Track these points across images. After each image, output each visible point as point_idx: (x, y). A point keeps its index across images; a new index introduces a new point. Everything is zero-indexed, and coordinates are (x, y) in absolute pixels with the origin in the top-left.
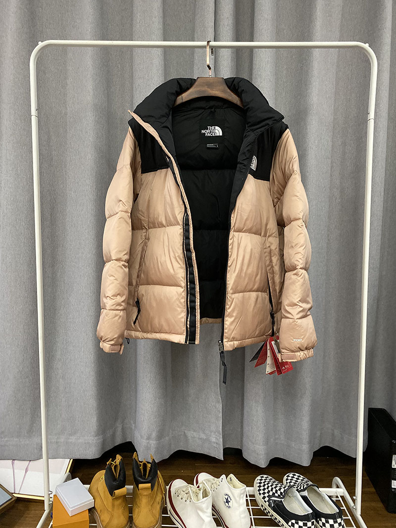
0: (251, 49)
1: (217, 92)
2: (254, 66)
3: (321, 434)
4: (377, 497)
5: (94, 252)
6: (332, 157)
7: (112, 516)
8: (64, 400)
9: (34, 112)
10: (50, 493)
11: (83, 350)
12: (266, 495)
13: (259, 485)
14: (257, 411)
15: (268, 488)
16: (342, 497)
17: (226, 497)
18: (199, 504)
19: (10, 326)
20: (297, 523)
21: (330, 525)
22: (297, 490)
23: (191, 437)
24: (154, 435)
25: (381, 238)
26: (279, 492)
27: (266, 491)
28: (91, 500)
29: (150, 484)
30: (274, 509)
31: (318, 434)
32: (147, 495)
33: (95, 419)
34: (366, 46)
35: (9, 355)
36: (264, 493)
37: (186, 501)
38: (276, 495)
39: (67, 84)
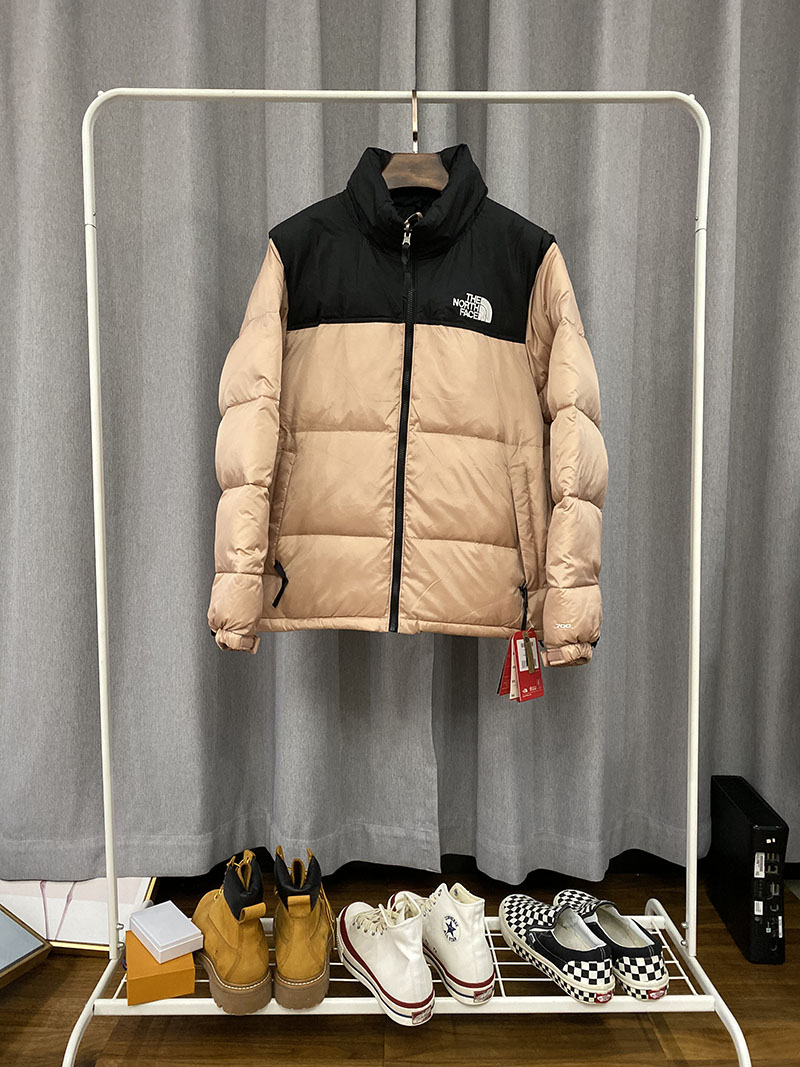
0: (484, 103)
1: (428, 180)
2: (489, 139)
3: (625, 825)
4: (729, 938)
5: (195, 484)
6: (635, 306)
7: (239, 956)
8: (138, 765)
9: (89, 218)
10: (119, 926)
11: (174, 670)
12: (522, 925)
13: (507, 910)
14: (502, 778)
15: (524, 913)
16: (664, 932)
17: (449, 922)
18: (399, 929)
19: (37, 625)
20: (579, 966)
21: (639, 967)
22: (580, 914)
23: (377, 835)
24: (306, 827)
25: (729, 456)
26: (545, 918)
27: (522, 918)
28: (198, 935)
29: (308, 897)
30: (536, 947)
31: (619, 826)
32: (303, 918)
33: (199, 801)
34: (690, 99)
35: (35, 679)
36: (518, 923)
37: (373, 934)
38: (540, 923)
39: (142, 173)
